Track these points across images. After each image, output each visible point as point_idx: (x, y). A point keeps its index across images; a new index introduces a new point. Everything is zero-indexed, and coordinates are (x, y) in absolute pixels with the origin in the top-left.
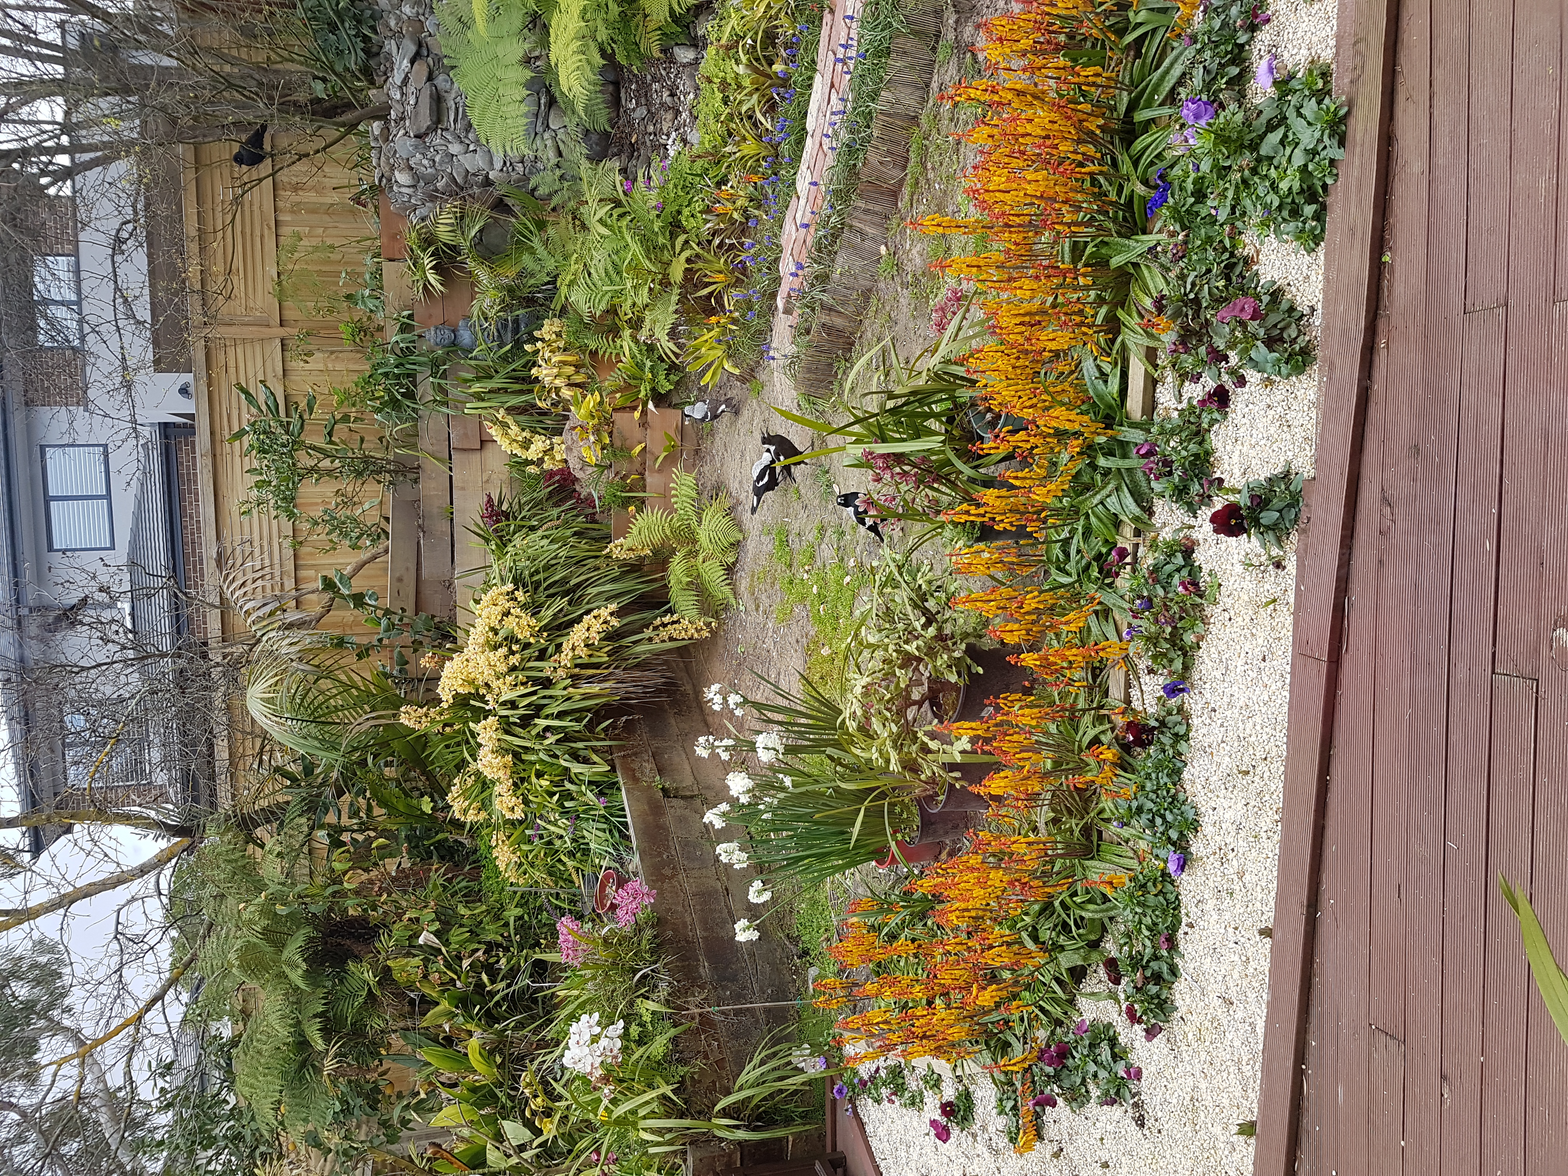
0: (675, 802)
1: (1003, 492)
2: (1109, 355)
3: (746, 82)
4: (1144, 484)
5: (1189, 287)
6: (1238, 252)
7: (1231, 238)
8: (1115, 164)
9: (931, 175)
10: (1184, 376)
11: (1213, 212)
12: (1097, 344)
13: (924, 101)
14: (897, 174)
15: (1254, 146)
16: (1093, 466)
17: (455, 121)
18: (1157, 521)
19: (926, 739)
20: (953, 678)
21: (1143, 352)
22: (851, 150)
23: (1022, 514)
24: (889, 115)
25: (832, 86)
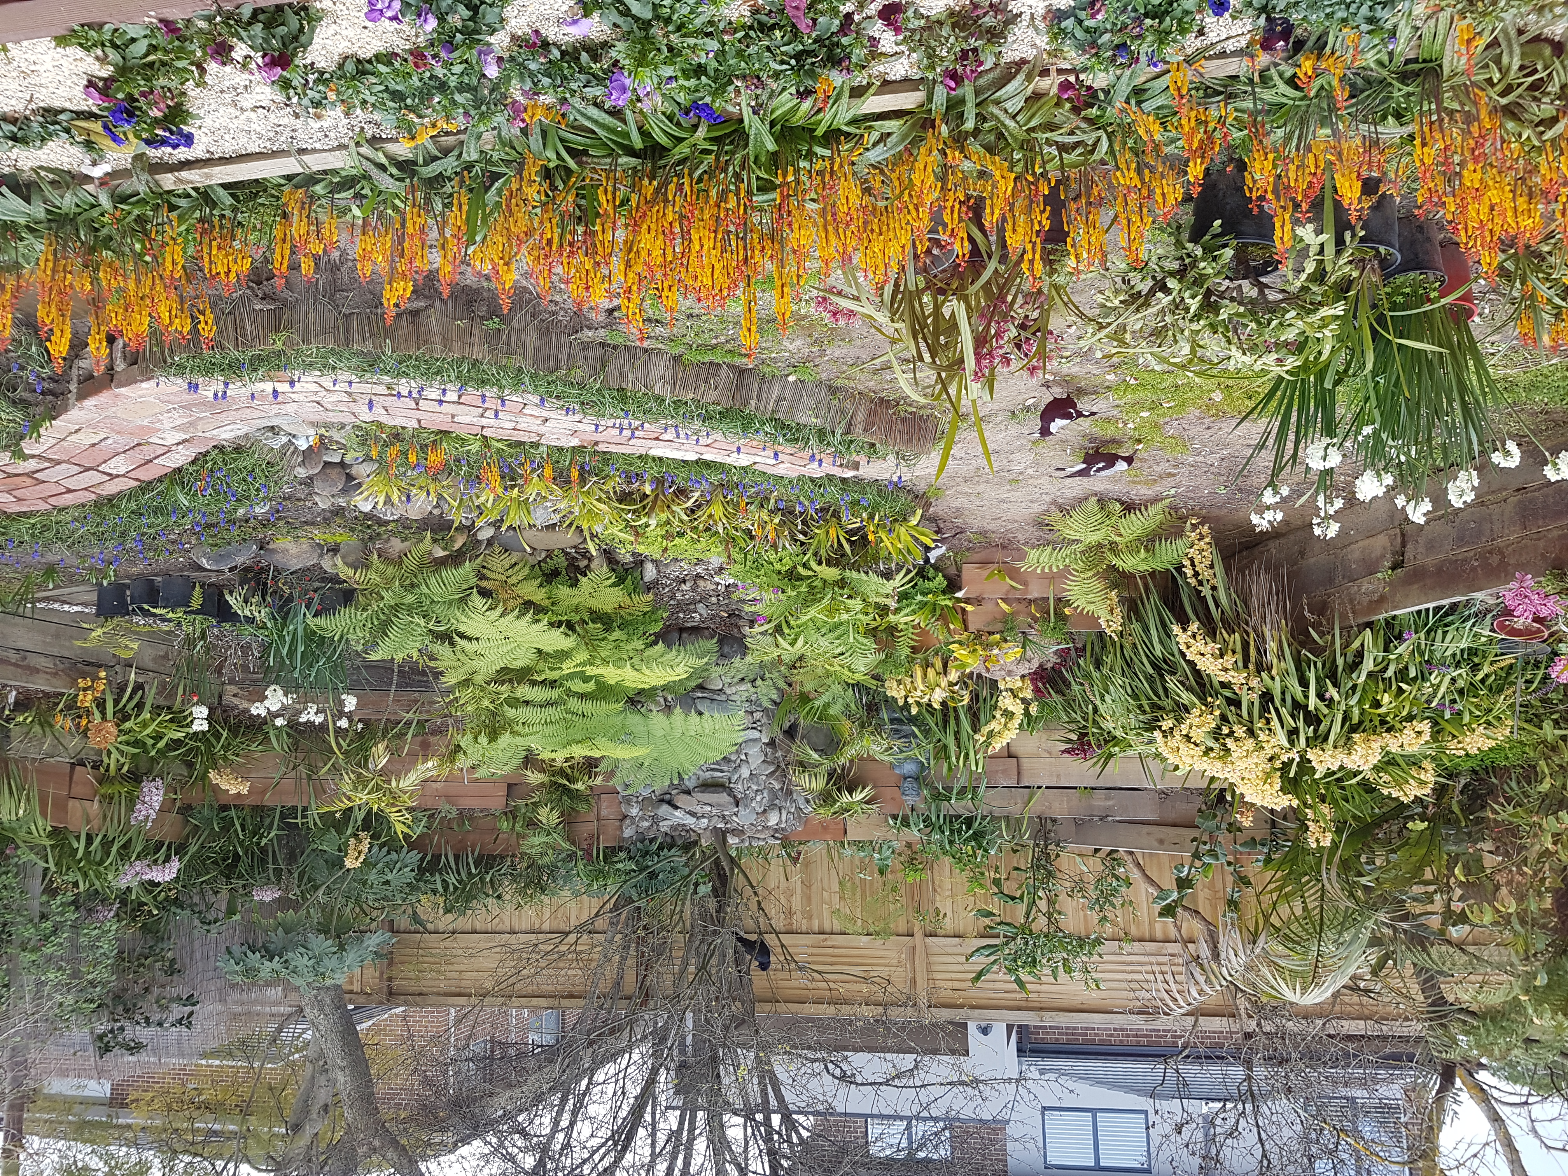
0: (1409, 554)
1: (1009, 227)
2: (862, 136)
3: (664, 516)
4: (991, 75)
5: (785, 67)
6: (748, 21)
7: (736, 31)
8: (682, 162)
9: (722, 339)
10: (875, 55)
11: (711, 55)
12: (851, 150)
13: (660, 353)
14: (724, 371)
15: (646, 25)
16: (976, 132)
17: (722, 771)
18: (1029, 54)
19: (1304, 277)
20: (1228, 253)
21: (855, 101)
22: (707, 418)
23: (1031, 202)
24: (675, 384)
25: (657, 439)
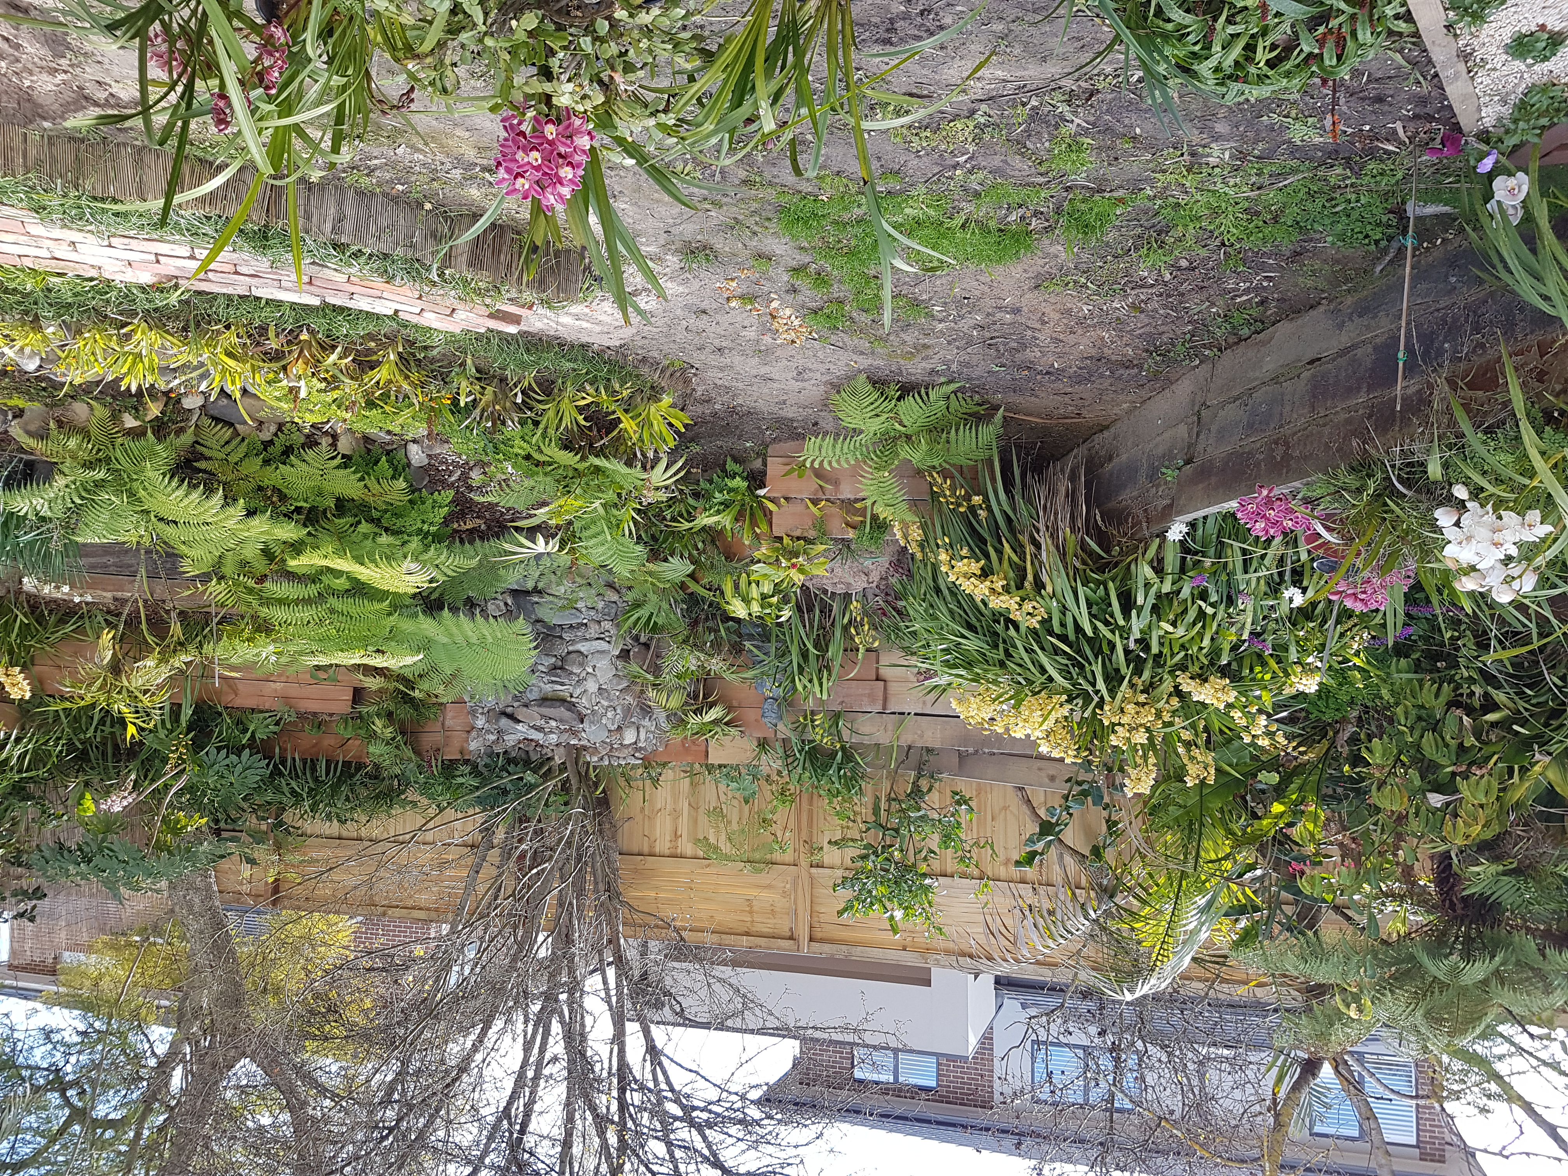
0: (1200, 447)
17: (562, 684)
